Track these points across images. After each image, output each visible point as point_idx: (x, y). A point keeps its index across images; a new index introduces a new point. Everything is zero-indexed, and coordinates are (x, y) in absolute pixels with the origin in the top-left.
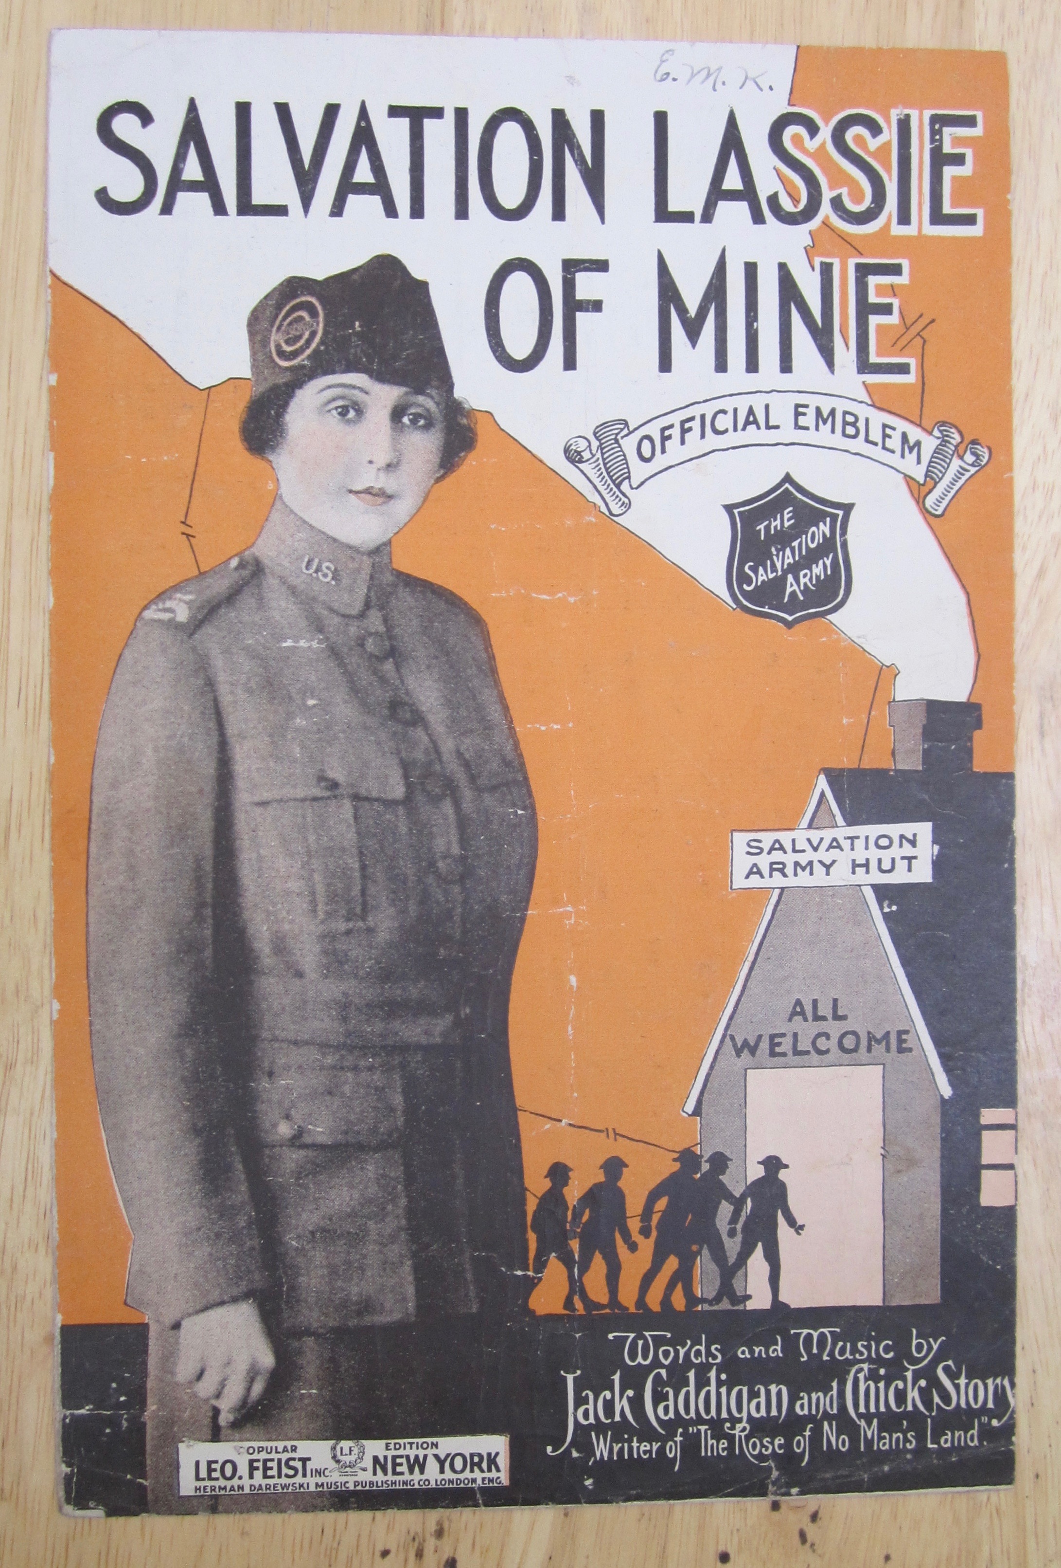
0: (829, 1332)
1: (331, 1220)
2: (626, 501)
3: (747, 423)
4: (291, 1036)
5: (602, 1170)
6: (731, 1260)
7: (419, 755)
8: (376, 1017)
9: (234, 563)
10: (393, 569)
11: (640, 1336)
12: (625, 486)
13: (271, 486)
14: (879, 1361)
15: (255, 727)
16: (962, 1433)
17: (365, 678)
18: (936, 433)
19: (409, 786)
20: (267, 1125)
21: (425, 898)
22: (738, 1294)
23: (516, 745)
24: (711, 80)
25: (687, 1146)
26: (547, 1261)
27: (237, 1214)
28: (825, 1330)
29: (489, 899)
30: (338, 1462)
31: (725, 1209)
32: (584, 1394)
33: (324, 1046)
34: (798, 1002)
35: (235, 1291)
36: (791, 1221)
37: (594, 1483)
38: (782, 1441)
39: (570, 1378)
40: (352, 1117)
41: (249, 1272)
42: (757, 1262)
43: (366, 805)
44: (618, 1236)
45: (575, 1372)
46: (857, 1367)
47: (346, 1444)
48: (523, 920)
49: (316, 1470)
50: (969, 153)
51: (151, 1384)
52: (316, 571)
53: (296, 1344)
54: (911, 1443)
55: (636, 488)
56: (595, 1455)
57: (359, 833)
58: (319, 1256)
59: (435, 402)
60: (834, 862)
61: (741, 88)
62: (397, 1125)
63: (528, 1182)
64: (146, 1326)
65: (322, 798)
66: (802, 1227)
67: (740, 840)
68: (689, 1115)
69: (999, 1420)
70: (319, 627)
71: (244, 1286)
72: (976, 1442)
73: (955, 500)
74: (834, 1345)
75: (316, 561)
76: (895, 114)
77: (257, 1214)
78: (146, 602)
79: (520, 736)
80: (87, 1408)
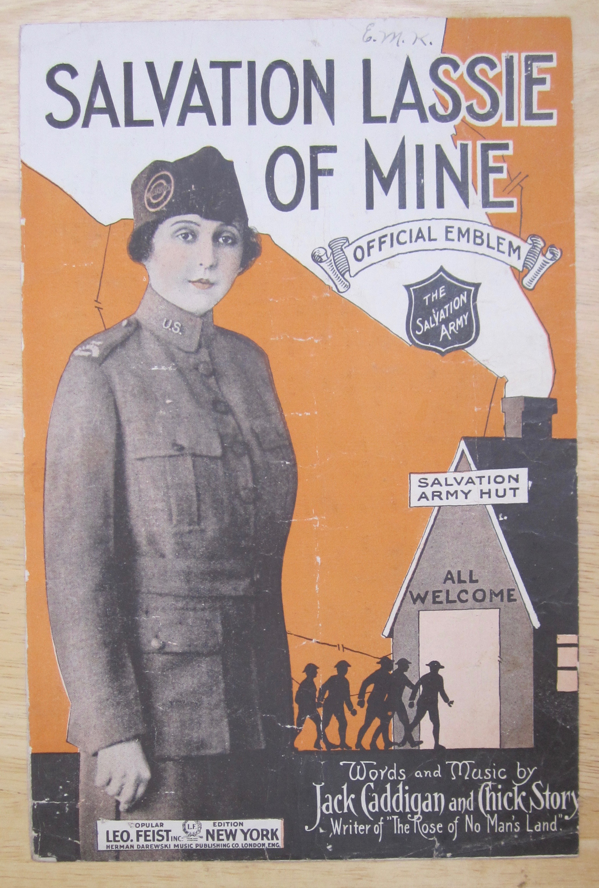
0: (468, 763)
1: (181, 695)
2: (348, 284)
3: (418, 238)
4: (158, 591)
5: (336, 668)
6: (411, 721)
7: (230, 430)
8: (207, 580)
9: (125, 323)
10: (214, 325)
11: (358, 764)
12: (347, 276)
13: (145, 279)
14: (498, 781)
15: (137, 416)
16: (547, 823)
17: (199, 387)
18: (529, 241)
19: (223, 448)
20: (145, 641)
21: (233, 513)
22: (415, 740)
23: (285, 424)
24: (396, 40)
25: (385, 655)
26: (304, 720)
27: (129, 692)
28: (466, 762)
29: (270, 513)
30: (187, 832)
31: (407, 691)
32: (326, 797)
33: (177, 597)
34: (449, 572)
35: (128, 735)
36: (446, 698)
37: (332, 848)
38: (441, 826)
39: (318, 787)
40: (193, 637)
41: (135, 724)
42: (426, 722)
43: (200, 459)
44: (345, 706)
45: (321, 784)
46: (484, 784)
47: (191, 823)
48: (289, 524)
49: (174, 837)
50: (548, 77)
51: (81, 787)
52: (171, 327)
53: (163, 765)
54: (517, 828)
55: (353, 277)
56: (333, 832)
57: (195, 475)
58: (175, 715)
59: (237, 230)
60: (470, 491)
61: (413, 44)
62: (218, 641)
63: (293, 675)
64: (78, 754)
65: (174, 456)
66: (452, 702)
67: (415, 478)
68: (386, 637)
69: (569, 816)
70: (172, 358)
71: (133, 732)
72: (555, 829)
73: (540, 280)
74: (471, 770)
75: (171, 321)
76: (504, 56)
77: (140, 692)
78: (75, 346)
79: (287, 419)
80: (46, 800)
